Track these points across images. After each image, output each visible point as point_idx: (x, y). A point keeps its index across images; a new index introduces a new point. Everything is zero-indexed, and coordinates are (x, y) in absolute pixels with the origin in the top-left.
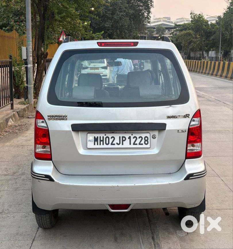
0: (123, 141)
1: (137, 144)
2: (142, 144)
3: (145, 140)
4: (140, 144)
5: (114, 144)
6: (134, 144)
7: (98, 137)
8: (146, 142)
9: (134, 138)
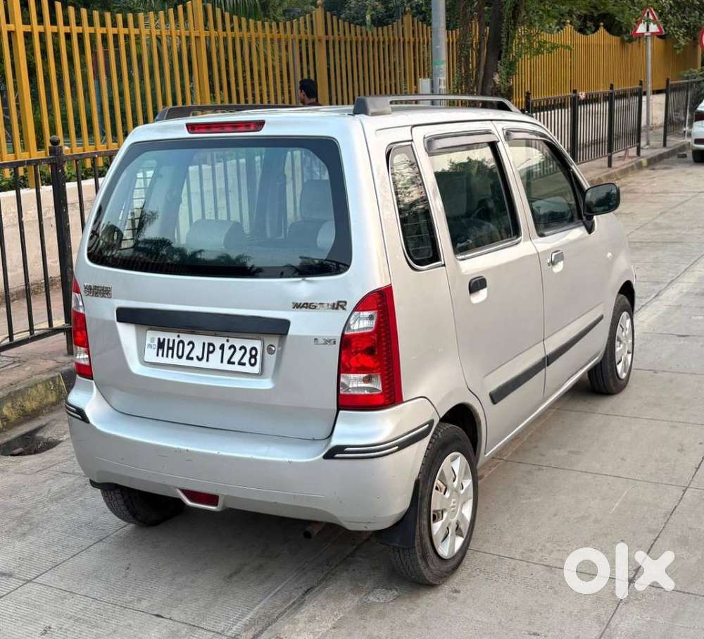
0: (209, 352)
1: (234, 363)
2: (244, 364)
3: (252, 356)
4: (240, 363)
5: (192, 359)
6: (229, 362)
7: (164, 340)
8: (253, 361)
9: (230, 348)
